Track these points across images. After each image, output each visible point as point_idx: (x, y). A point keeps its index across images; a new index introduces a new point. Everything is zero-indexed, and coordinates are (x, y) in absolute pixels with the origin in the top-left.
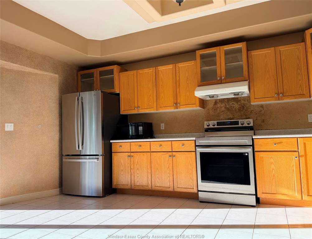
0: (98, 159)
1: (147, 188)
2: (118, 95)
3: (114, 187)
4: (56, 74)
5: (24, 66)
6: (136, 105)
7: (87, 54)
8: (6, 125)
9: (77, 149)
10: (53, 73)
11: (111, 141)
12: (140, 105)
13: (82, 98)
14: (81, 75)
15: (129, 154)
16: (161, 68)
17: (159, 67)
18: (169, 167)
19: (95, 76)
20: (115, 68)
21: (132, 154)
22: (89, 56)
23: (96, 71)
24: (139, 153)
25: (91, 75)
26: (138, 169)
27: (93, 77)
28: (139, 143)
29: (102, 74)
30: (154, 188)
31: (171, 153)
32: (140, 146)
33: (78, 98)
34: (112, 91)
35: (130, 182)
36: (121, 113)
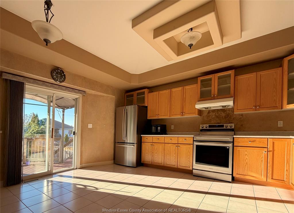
0: (134, 145)
1: (161, 165)
2: (147, 107)
3: (142, 162)
4: (113, 95)
5: (98, 91)
6: (157, 114)
7: (131, 83)
8: (89, 124)
9: (123, 139)
10: (112, 95)
11: (141, 136)
12: (159, 113)
13: (127, 109)
14: (127, 96)
15: (152, 144)
16: (174, 90)
17: (173, 89)
18: (175, 153)
19: (134, 96)
20: (146, 91)
21: (153, 144)
22: (132, 84)
23: (135, 93)
24: (158, 143)
25: (132, 96)
26: (156, 153)
27: (133, 97)
28: (158, 138)
29: (138, 94)
30: (165, 165)
31: (177, 145)
32: (158, 139)
33: (125, 109)
34: (143, 105)
35: (151, 160)
36: (148, 119)
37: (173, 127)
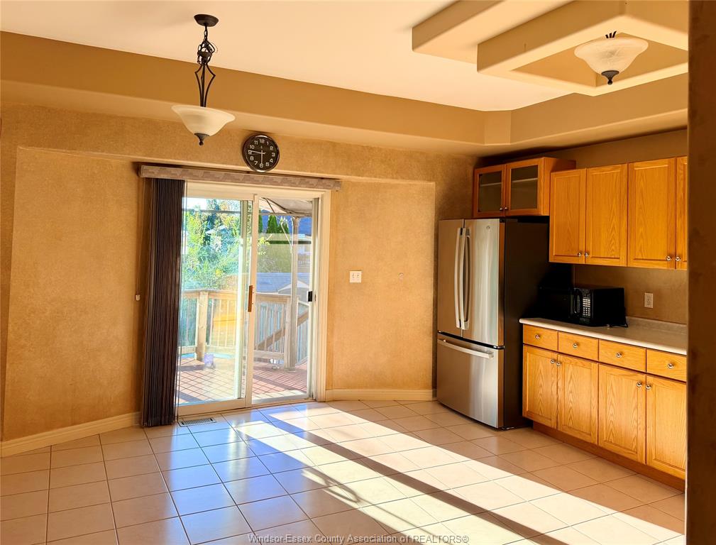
0: (490, 353)
1: (588, 439)
2: (546, 220)
3: (524, 414)
4: (430, 181)
5: (375, 177)
6: (582, 248)
8: (351, 273)
9: (458, 326)
10: (424, 180)
11: (521, 321)
12: (590, 248)
13: (468, 230)
14: (480, 175)
15: (555, 356)
16: (640, 167)
17: (636, 164)
18: (637, 407)
19: (503, 178)
20: (543, 163)
21: (561, 358)
23: (506, 169)
24: (576, 360)
25: (498, 176)
26: (571, 392)
27: (501, 181)
28: (576, 338)
29: (517, 174)
30: (601, 445)
31: (642, 377)
32: (578, 344)
33: (461, 230)
34: (533, 212)
35: (554, 414)
36: (550, 261)
37: (649, 302)
